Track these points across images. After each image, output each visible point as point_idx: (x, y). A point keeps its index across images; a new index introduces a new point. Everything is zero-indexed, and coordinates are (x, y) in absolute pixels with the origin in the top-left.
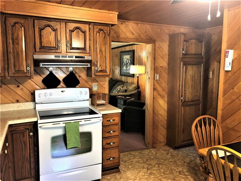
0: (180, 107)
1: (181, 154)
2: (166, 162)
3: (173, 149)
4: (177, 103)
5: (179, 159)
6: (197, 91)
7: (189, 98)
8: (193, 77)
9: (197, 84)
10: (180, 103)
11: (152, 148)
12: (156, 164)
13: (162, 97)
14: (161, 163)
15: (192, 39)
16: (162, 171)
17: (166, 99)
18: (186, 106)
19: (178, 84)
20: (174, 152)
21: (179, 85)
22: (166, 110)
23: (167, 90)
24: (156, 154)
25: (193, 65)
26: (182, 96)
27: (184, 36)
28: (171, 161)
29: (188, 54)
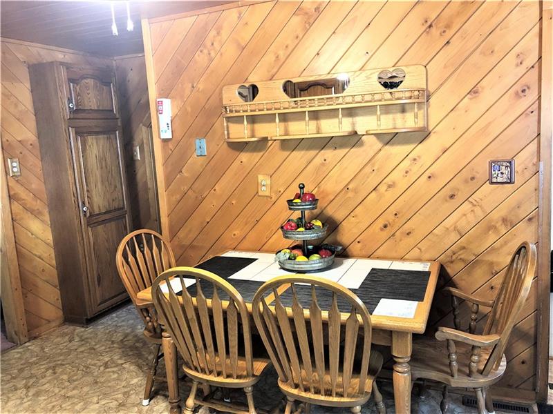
0: (84, 230)
1: (102, 330)
2: (71, 356)
3: (83, 327)
4: (76, 222)
5: (100, 341)
6: (115, 190)
7: (101, 206)
8: (102, 160)
9: (112, 174)
10: (82, 221)
11: (27, 340)
12: (47, 369)
13: (36, 214)
14: (59, 362)
15: (85, 78)
16: (65, 377)
17: (47, 218)
18: (96, 225)
19: (70, 178)
20: (85, 331)
21: (73, 181)
22: (52, 243)
23: (46, 196)
24: (42, 349)
25: (97, 133)
26: (84, 203)
27: (67, 69)
28: (82, 352)
29: (84, 111)
